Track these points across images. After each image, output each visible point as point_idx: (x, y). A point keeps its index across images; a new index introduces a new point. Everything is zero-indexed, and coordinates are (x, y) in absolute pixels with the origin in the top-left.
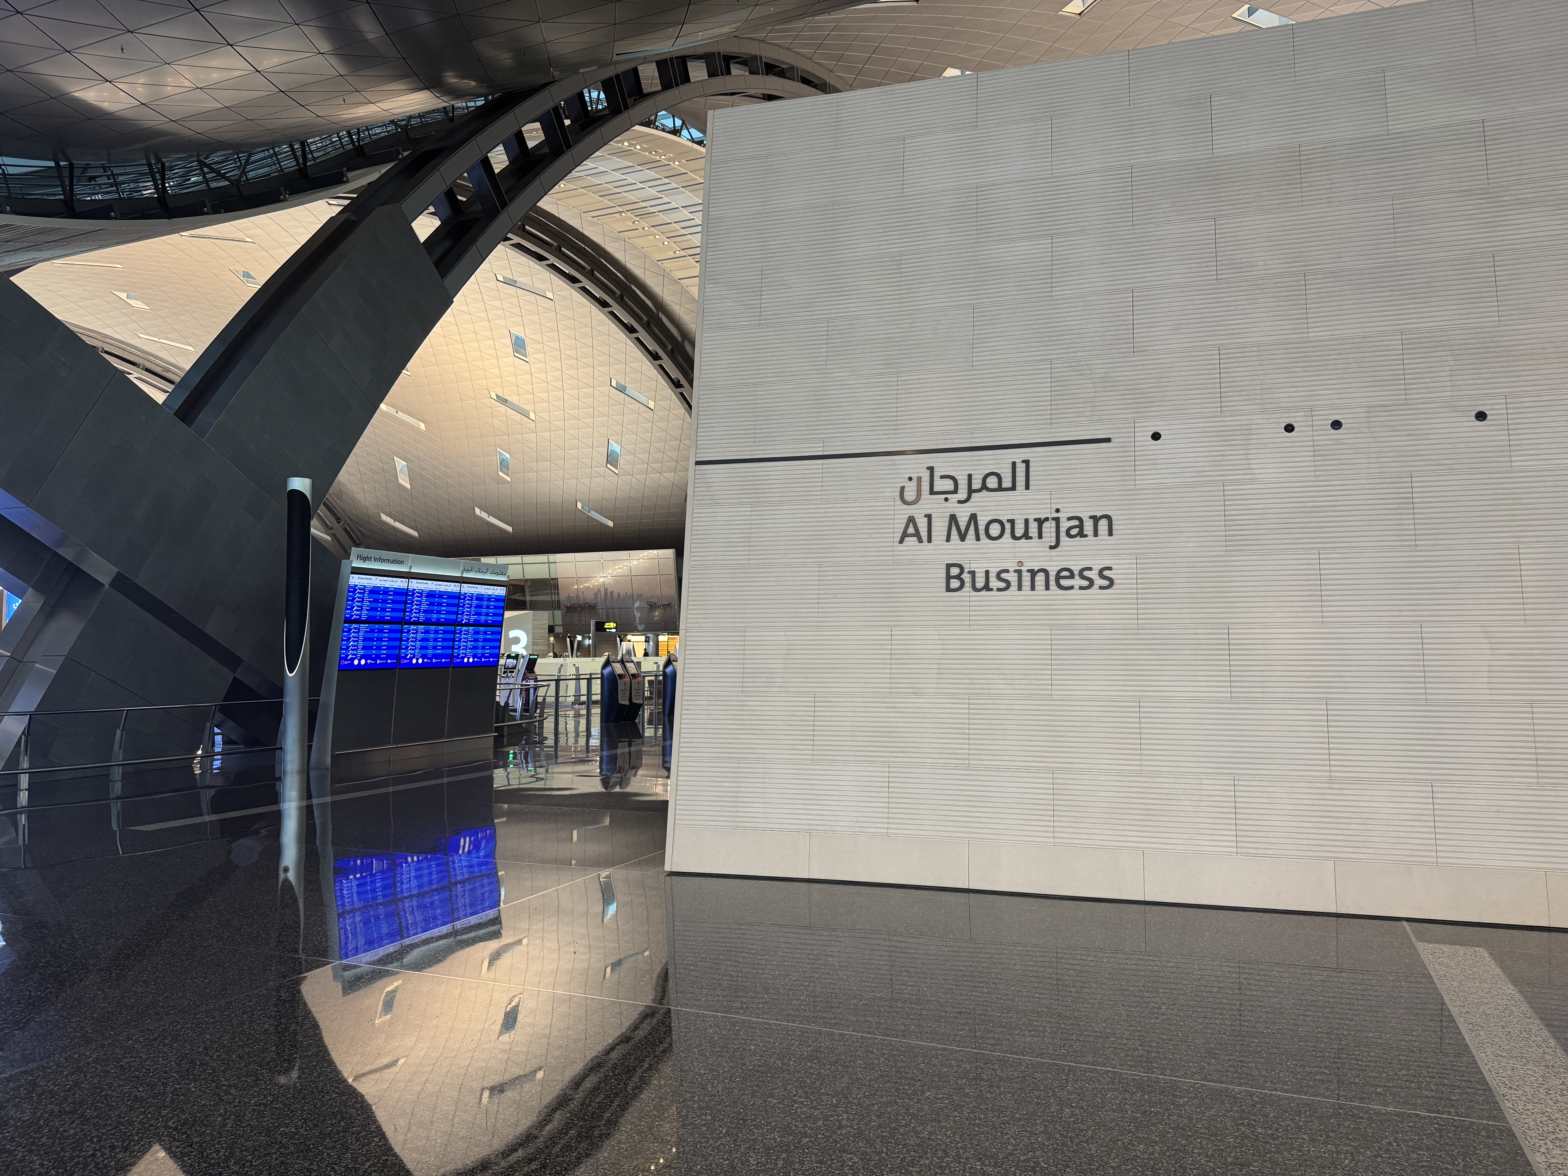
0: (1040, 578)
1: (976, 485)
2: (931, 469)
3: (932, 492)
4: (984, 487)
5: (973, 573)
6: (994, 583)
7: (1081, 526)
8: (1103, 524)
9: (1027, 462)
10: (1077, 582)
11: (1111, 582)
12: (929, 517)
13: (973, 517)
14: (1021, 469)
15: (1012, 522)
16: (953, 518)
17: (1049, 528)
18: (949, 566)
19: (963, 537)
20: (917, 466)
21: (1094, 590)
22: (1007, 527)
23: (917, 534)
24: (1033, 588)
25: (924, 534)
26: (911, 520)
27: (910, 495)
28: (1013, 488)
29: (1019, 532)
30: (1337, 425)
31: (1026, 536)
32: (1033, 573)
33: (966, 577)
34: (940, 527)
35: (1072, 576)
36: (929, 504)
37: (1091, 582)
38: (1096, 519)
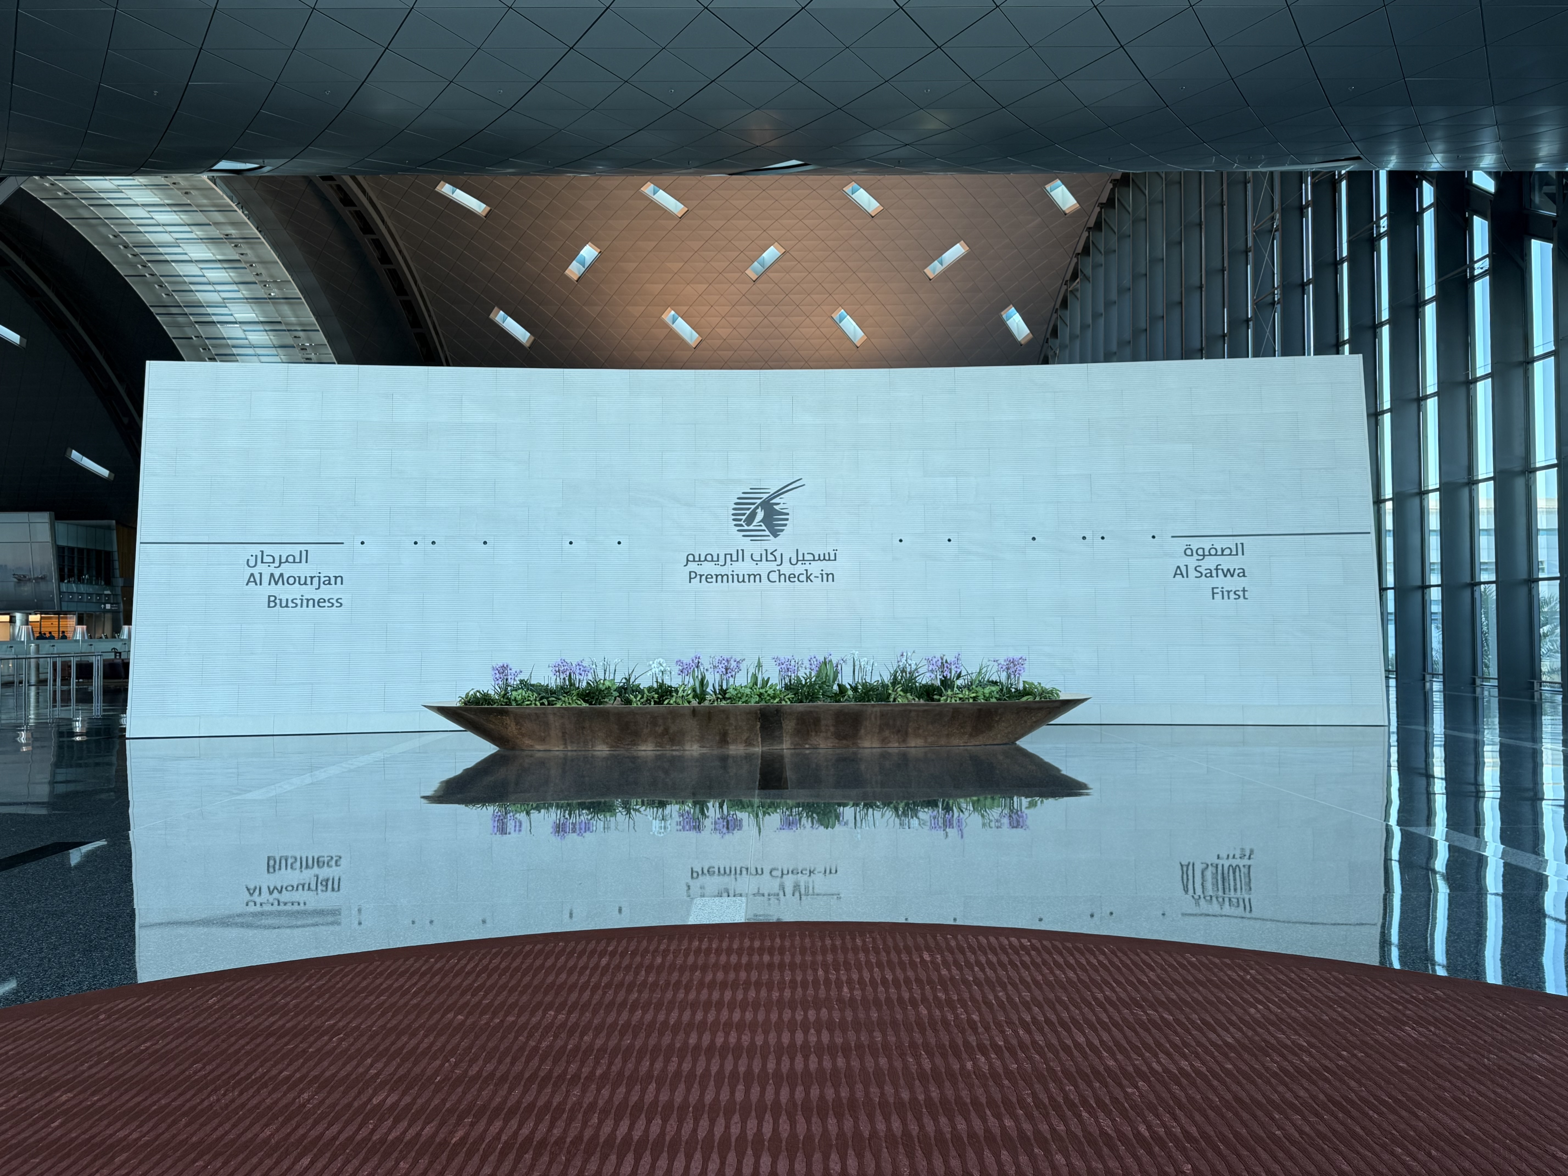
0: (311, 602)
1: (283, 560)
2: (262, 552)
3: (262, 562)
4: (287, 561)
5: (281, 600)
6: (290, 604)
7: (330, 580)
8: (339, 579)
9: (307, 551)
10: (327, 604)
11: (341, 604)
12: (261, 574)
13: (281, 575)
14: (304, 553)
15: (299, 577)
16: (272, 575)
17: (316, 580)
18: (269, 597)
19: (276, 583)
20: (256, 550)
21: (334, 608)
22: (298, 580)
23: (255, 581)
24: (307, 606)
25: (258, 582)
26: (252, 575)
27: (252, 563)
28: (300, 562)
29: (302, 582)
30: (433, 543)
31: (305, 583)
32: (308, 600)
33: (278, 601)
34: (266, 579)
35: (325, 601)
36: (261, 567)
37: (333, 604)
38: (336, 577)
